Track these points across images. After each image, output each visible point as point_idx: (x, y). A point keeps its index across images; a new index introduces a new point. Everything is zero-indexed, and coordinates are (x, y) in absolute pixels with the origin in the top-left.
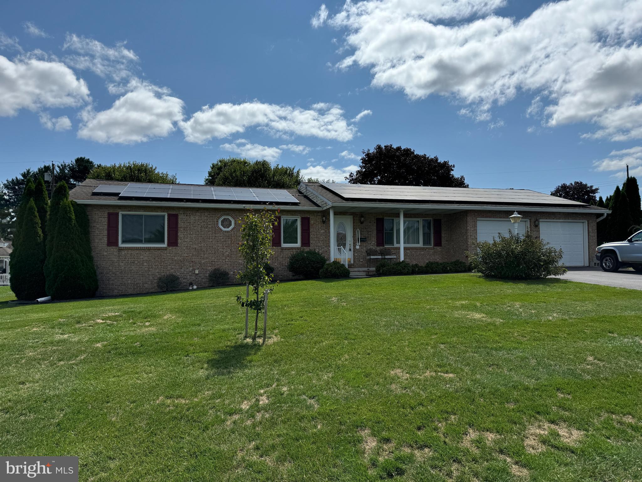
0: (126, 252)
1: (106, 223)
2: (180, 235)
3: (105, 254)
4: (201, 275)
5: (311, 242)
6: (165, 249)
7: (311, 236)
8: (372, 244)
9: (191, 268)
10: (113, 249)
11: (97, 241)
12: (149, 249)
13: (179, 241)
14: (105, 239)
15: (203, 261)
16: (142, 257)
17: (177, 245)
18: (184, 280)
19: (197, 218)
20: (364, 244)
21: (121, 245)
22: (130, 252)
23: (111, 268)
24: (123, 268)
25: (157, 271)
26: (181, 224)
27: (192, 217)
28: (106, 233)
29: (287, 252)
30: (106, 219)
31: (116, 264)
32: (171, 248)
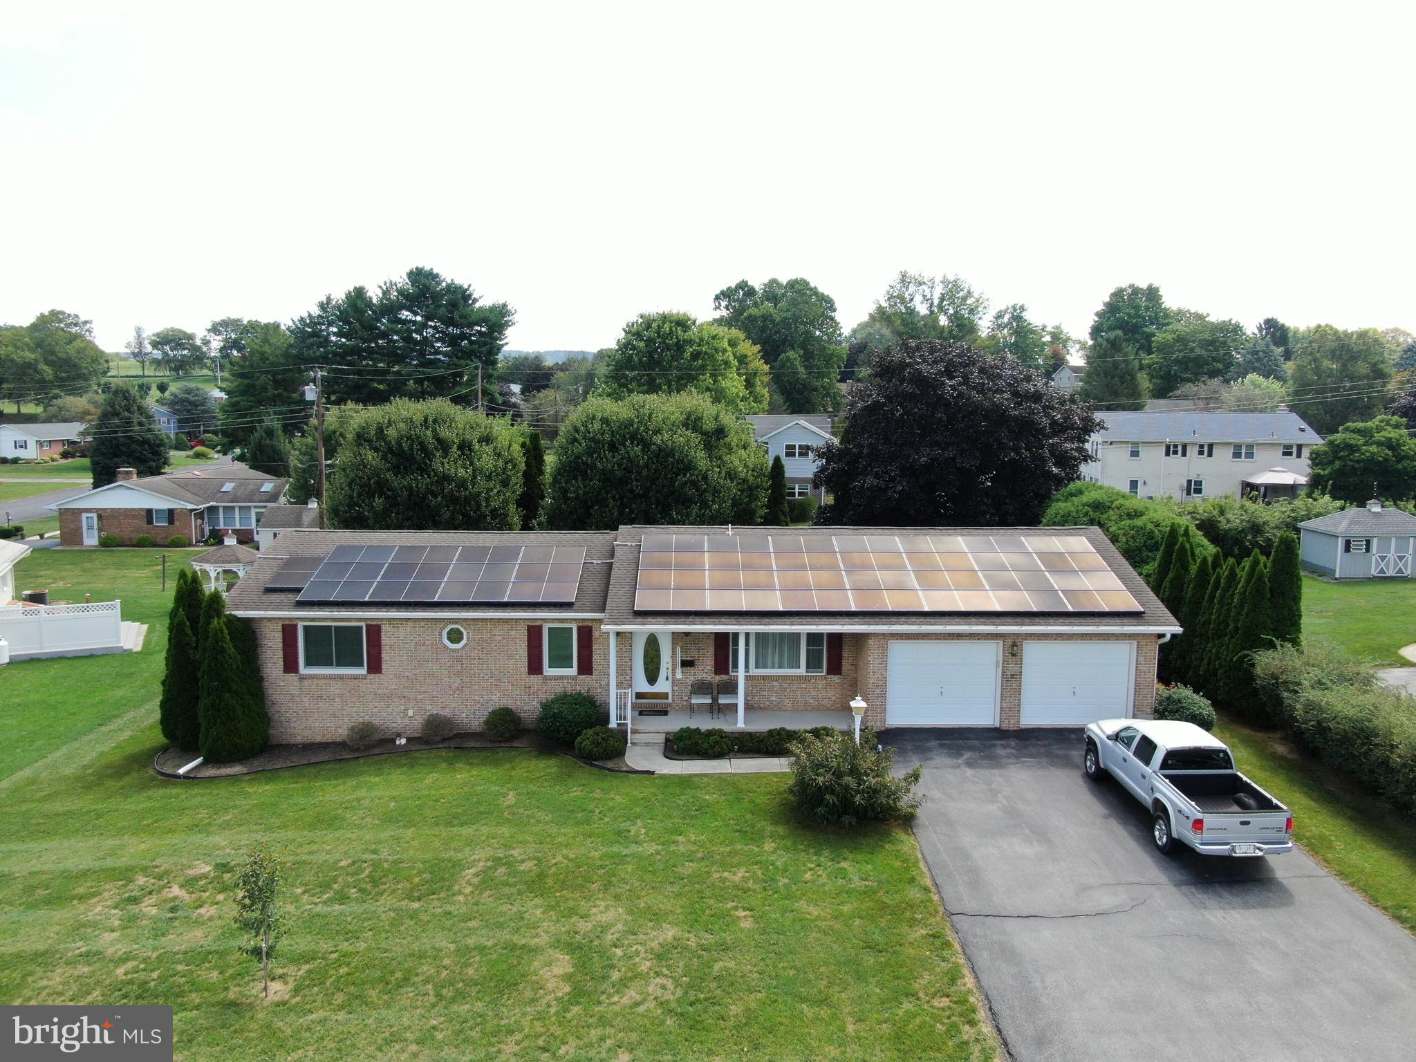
0: (310, 681)
1: (280, 640)
2: (385, 656)
3: (282, 684)
4: (417, 717)
5: (595, 667)
6: (364, 677)
7: (595, 657)
8: (705, 671)
9: (403, 707)
10: (291, 677)
11: (270, 665)
12: (341, 677)
13: (384, 666)
14: (281, 663)
15: (420, 697)
16: (332, 689)
17: (381, 673)
18: (393, 725)
19: (409, 630)
20: (690, 670)
21: (303, 670)
22: (315, 681)
23: (290, 704)
24: (307, 704)
25: (355, 709)
26: (385, 640)
27: (401, 629)
28: (281, 654)
29: (553, 683)
30: (280, 634)
31: (298, 699)
32: (372, 676)
